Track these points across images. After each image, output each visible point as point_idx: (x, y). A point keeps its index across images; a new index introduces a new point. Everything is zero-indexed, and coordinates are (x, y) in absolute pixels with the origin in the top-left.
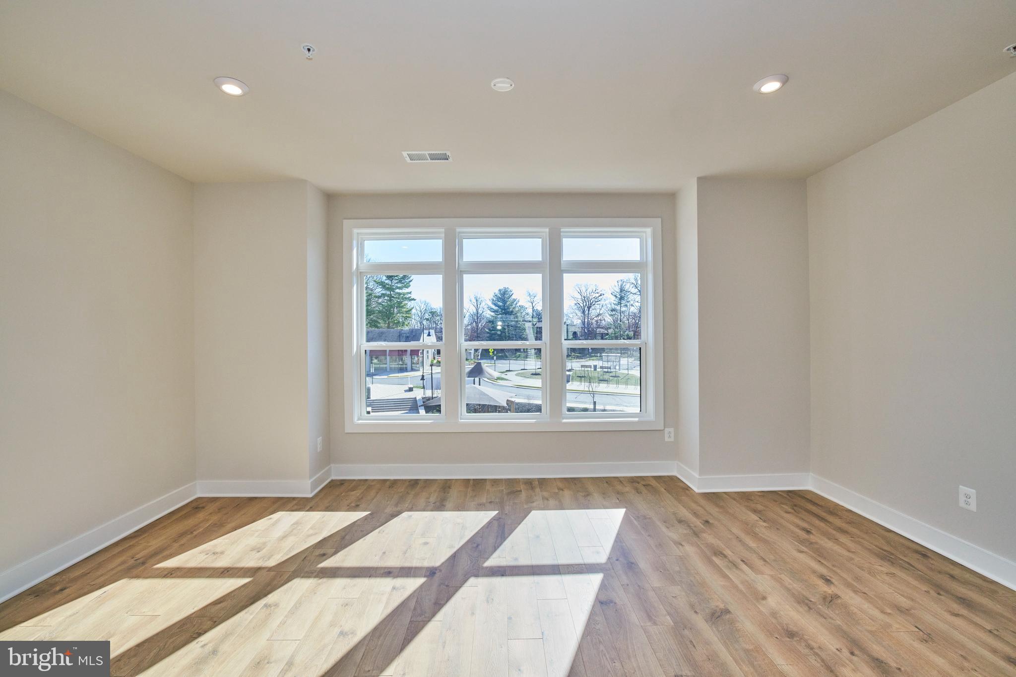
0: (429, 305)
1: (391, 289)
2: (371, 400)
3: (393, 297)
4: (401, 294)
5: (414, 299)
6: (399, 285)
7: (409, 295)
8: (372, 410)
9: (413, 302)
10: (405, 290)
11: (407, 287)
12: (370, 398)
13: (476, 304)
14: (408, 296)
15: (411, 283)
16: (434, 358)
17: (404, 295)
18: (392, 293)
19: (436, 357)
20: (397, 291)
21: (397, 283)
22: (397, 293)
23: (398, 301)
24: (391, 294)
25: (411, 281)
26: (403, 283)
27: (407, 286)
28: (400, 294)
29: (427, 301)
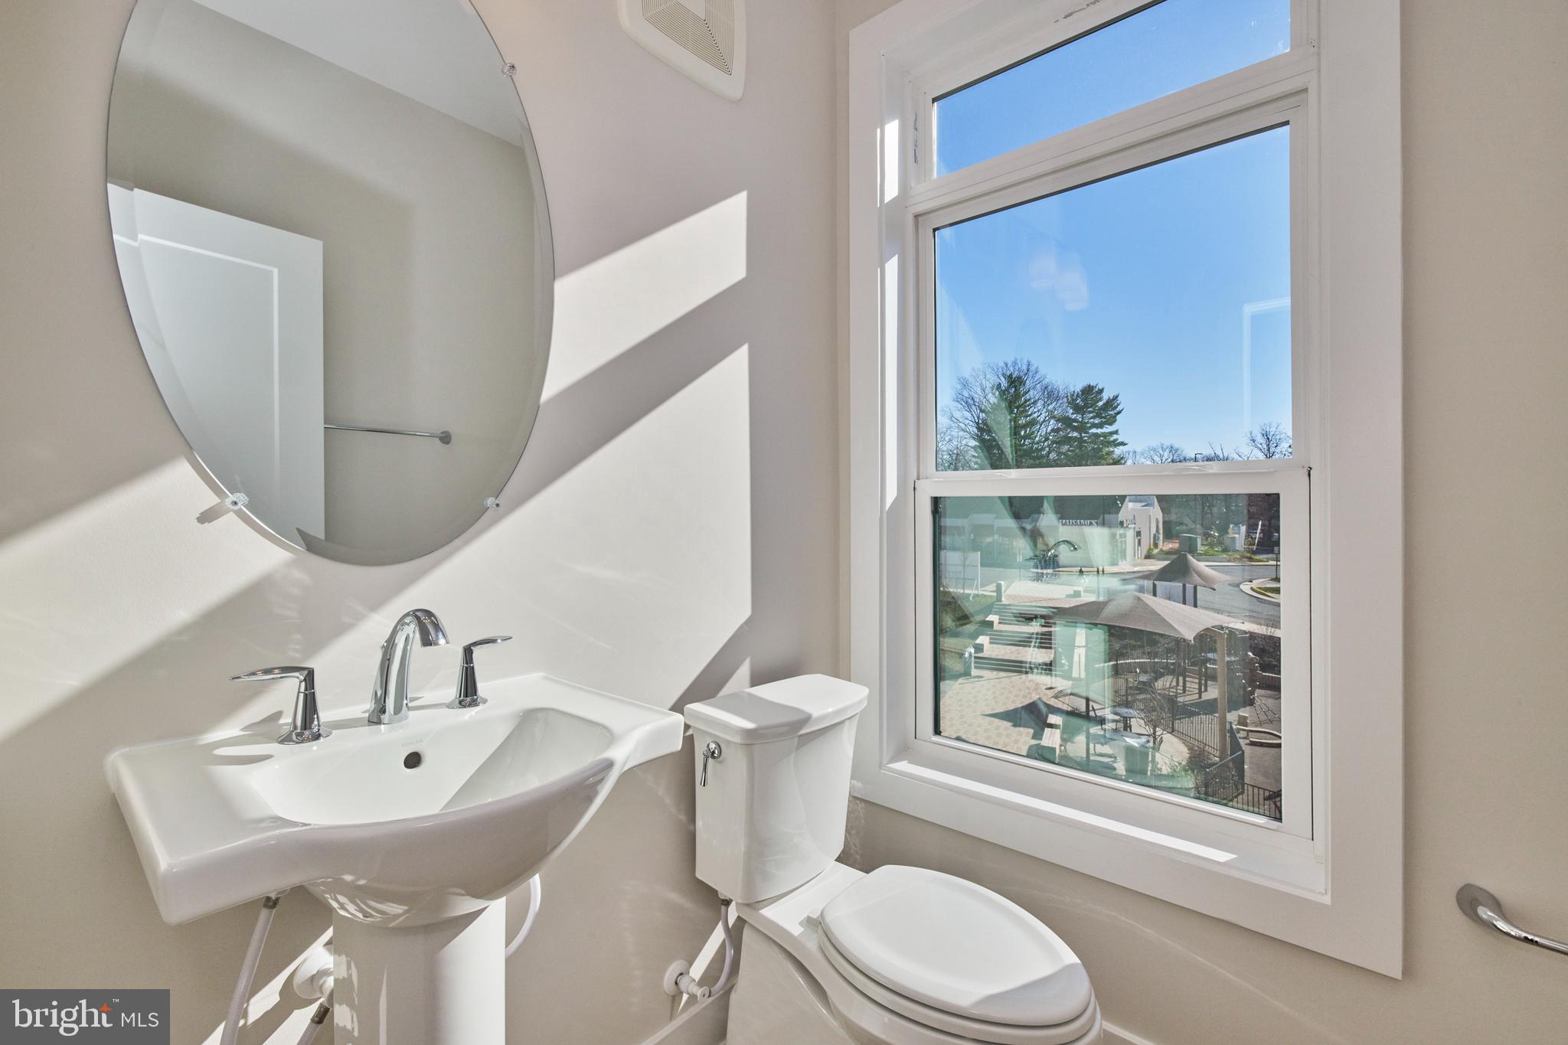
0: (1179, 452)
1: (1082, 428)
2: (1001, 605)
3: (1085, 441)
4: (1100, 436)
5: (1123, 444)
6: (1097, 421)
7: (1115, 437)
8: (1000, 619)
9: (1121, 447)
10: (1107, 429)
11: (1111, 424)
12: (1001, 601)
13: (1265, 447)
14: (1112, 439)
15: (1118, 417)
16: (1156, 545)
17: (1105, 437)
18: (1083, 435)
19: (1160, 543)
20: (1094, 430)
21: (1092, 418)
22: (1094, 434)
23: (1094, 448)
24: (1082, 437)
25: (1119, 412)
26: (1102, 418)
27: (1112, 421)
28: (1097, 435)
29: (1176, 446)
